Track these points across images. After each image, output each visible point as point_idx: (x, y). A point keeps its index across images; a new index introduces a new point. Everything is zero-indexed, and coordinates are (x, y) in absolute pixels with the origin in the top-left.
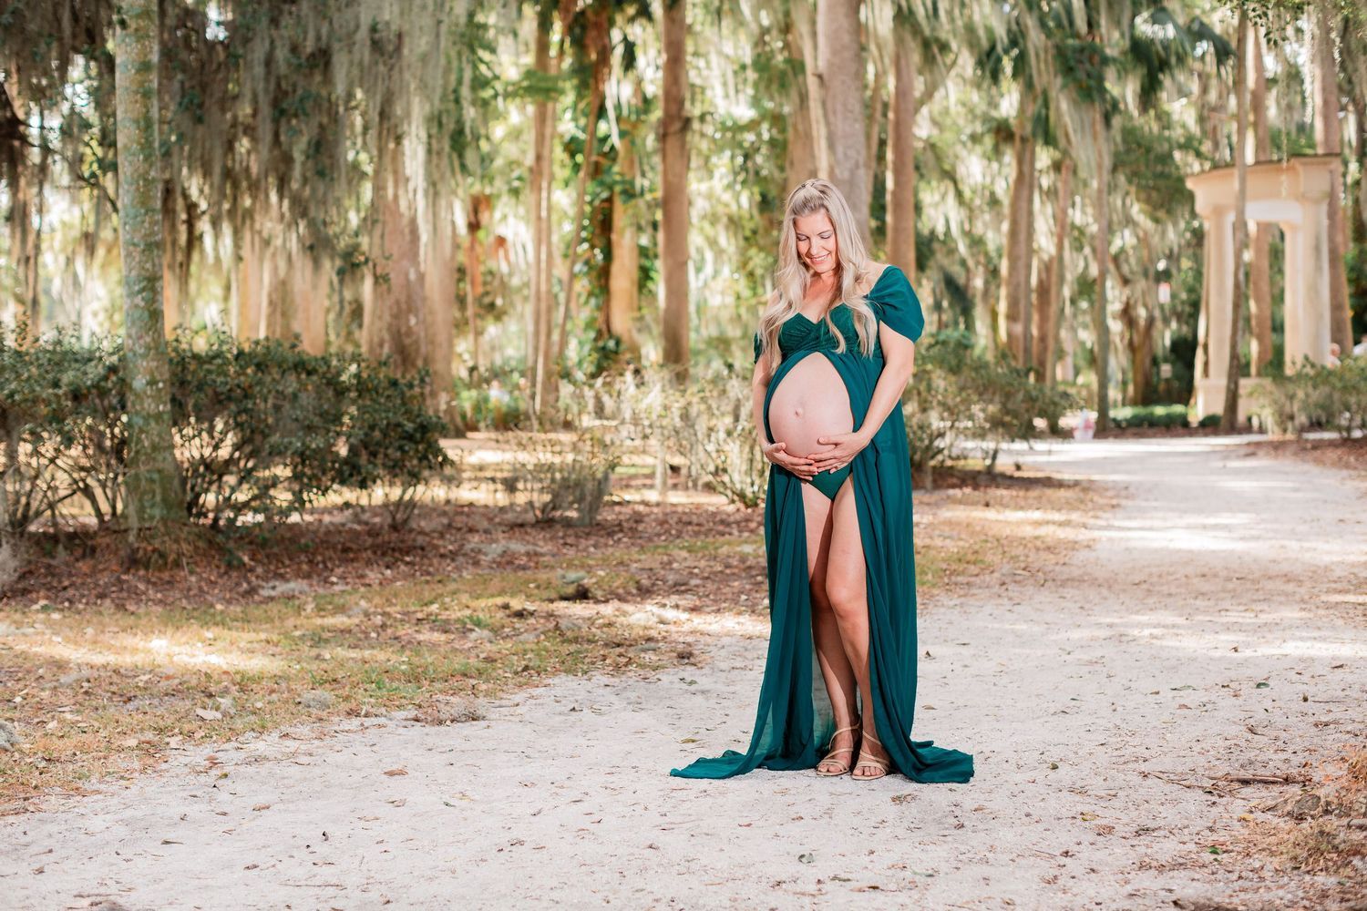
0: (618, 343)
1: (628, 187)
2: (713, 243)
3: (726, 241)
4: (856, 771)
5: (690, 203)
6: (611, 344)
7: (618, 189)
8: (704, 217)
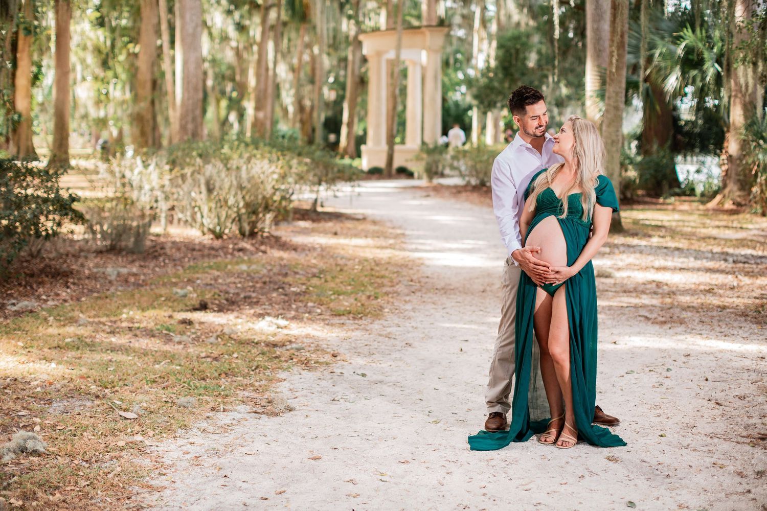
0: (20, 116)
1: (27, 26)
2: (83, 61)
3: (90, 59)
4: (559, 443)
5: (71, 38)
6: (16, 117)
7: (22, 26)
8: (78, 45)
